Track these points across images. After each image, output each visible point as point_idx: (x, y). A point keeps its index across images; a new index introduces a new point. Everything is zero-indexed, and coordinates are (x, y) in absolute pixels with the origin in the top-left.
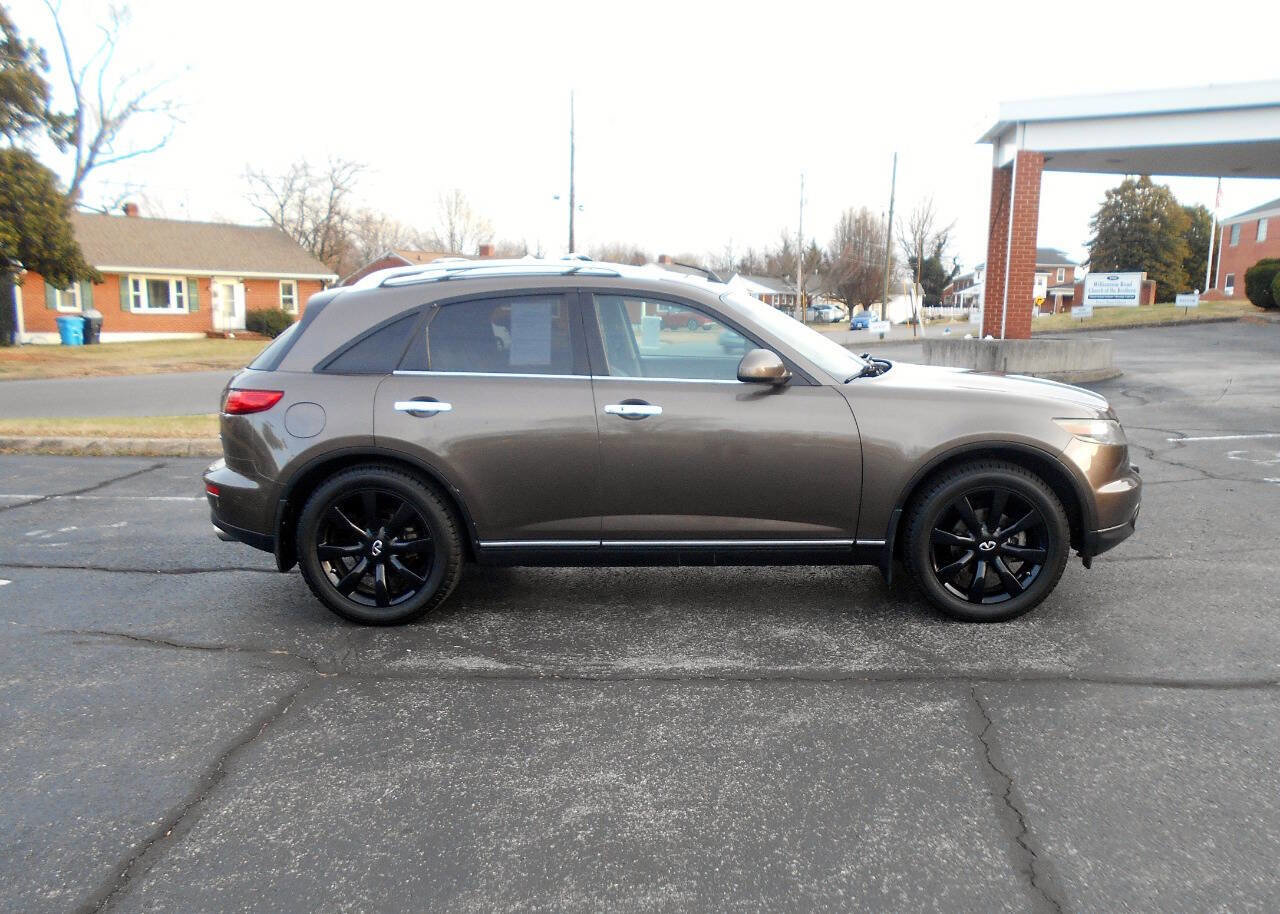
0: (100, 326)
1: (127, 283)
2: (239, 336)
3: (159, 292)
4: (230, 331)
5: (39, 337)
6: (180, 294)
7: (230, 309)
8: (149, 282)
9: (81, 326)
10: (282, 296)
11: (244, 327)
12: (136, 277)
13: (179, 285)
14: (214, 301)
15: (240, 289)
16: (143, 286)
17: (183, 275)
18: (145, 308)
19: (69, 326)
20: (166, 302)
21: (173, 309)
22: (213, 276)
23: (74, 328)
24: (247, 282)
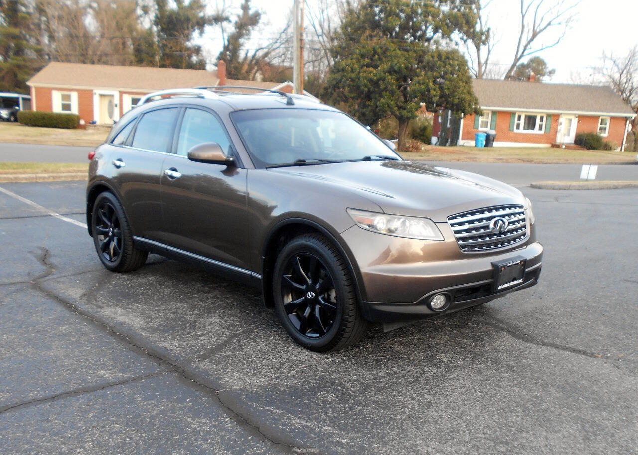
0: (494, 138)
1: (515, 117)
2: (568, 147)
3: (531, 121)
4: (563, 144)
5: (467, 142)
6: (541, 123)
7: (567, 132)
8: (526, 116)
9: (485, 137)
10: (599, 125)
11: (573, 142)
12: (520, 114)
13: (542, 118)
14: (559, 127)
15: (575, 121)
16: (523, 118)
17: (545, 113)
18: (522, 130)
19: (479, 137)
20: (533, 127)
21: (536, 131)
22: (561, 114)
23: (482, 139)
24: (580, 117)
